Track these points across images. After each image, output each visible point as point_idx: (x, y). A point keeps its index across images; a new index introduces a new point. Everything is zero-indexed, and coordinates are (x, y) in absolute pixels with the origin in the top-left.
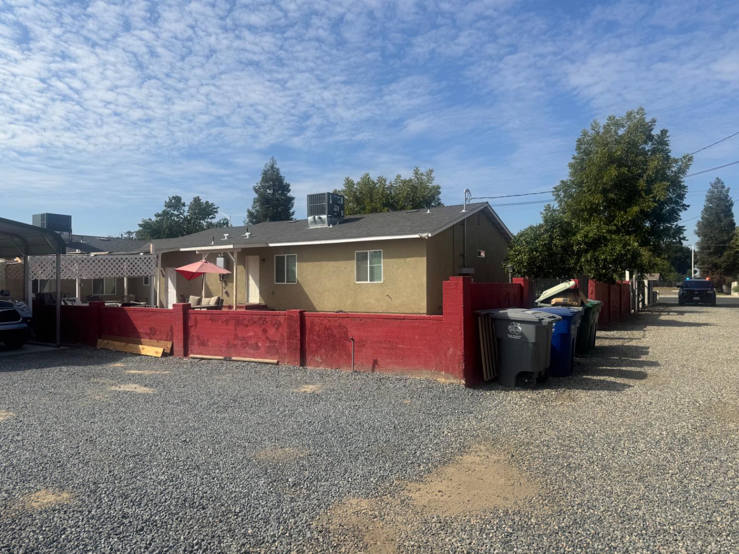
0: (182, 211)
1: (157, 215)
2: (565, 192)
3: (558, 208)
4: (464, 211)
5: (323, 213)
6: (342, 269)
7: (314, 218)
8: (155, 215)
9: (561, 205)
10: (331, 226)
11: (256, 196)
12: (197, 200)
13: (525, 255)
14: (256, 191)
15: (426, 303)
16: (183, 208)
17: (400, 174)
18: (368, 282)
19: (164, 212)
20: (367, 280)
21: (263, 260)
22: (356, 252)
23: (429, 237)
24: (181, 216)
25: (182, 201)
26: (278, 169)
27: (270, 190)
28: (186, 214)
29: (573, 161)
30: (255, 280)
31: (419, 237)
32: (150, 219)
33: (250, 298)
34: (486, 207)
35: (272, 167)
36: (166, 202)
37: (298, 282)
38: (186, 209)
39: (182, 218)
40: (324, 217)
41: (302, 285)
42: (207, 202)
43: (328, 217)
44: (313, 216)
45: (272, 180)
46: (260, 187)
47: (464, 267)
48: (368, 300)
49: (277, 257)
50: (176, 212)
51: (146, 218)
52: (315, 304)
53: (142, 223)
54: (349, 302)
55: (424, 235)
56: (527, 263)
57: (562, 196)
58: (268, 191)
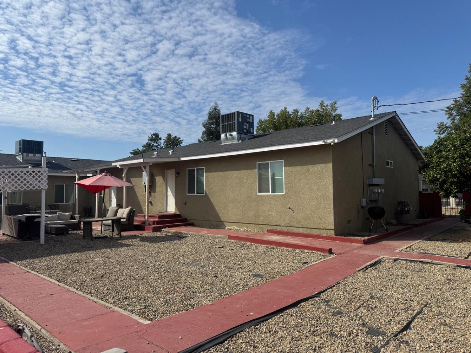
0: (159, 143)
1: (144, 147)
2: (458, 110)
3: (451, 125)
4: (372, 119)
5: (234, 131)
6: (245, 180)
7: (226, 135)
8: (143, 146)
9: (453, 122)
10: (240, 142)
11: (204, 129)
12: (169, 135)
13: (454, 162)
14: (204, 126)
15: (333, 217)
16: (160, 141)
17: (309, 107)
18: (270, 193)
19: (147, 144)
20: (269, 192)
21: (178, 173)
22: (258, 163)
23: (335, 144)
24: (159, 146)
25: (160, 137)
26: (219, 110)
27: (213, 125)
28: (162, 145)
29: (465, 82)
30: (172, 192)
31: (324, 143)
32: (138, 149)
33: (168, 207)
34: (394, 117)
35: (215, 109)
36: (149, 138)
37: (206, 193)
38: (162, 141)
39: (159, 148)
40: (234, 134)
41: (209, 196)
42: (176, 137)
43: (237, 133)
44: (225, 134)
45: (215, 117)
46: (206, 123)
47: (374, 177)
48: (270, 213)
49: (189, 170)
50: (155, 144)
51: (135, 148)
52: (220, 215)
53: (132, 151)
54: (252, 213)
55: (329, 141)
56: (457, 170)
57: (454, 115)
58: (213, 126)
